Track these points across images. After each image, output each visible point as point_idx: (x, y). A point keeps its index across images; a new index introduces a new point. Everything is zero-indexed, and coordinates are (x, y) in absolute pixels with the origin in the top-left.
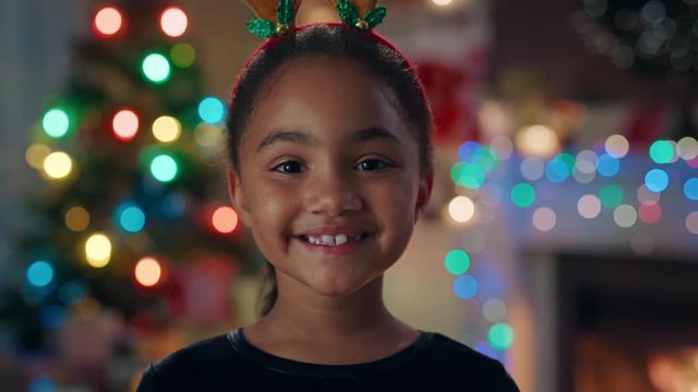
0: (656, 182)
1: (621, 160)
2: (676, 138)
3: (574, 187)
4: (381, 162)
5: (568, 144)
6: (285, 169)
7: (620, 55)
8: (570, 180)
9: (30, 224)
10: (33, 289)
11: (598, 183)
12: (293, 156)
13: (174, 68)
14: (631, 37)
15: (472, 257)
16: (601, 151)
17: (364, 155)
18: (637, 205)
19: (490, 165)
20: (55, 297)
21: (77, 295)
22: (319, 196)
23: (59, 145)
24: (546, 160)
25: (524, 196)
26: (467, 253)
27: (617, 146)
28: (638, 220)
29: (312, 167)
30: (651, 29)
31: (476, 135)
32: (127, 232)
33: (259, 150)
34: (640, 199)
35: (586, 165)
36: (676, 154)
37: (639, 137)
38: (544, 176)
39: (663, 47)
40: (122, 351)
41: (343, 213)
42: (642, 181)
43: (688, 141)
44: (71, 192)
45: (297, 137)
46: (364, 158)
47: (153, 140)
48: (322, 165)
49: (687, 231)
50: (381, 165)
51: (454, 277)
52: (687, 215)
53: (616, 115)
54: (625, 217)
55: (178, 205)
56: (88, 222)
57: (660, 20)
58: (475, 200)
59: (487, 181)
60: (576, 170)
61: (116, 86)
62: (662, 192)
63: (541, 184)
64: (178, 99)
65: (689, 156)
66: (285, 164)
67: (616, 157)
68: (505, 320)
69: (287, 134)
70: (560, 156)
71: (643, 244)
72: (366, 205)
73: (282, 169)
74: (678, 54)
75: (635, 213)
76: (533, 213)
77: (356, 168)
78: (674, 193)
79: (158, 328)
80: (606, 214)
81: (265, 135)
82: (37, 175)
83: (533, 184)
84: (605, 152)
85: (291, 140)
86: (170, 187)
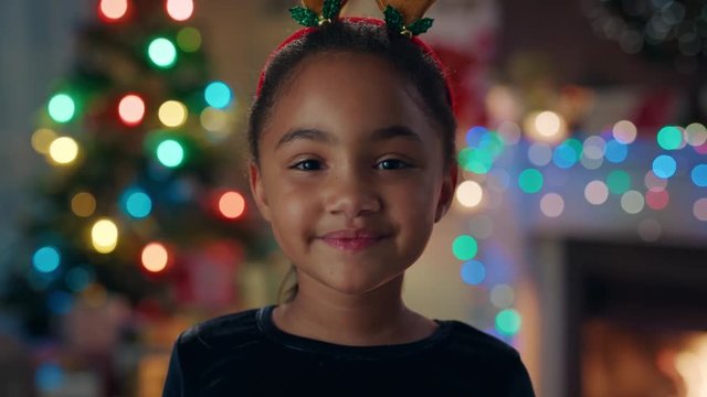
0: (664, 168)
1: (628, 145)
2: (684, 124)
3: (581, 173)
4: (403, 162)
5: (576, 129)
6: (305, 167)
7: (628, 39)
8: (578, 166)
9: (35, 209)
10: (40, 275)
11: (605, 170)
12: (313, 154)
13: (180, 53)
14: (639, 22)
15: (480, 243)
16: (609, 137)
17: (384, 155)
18: (644, 191)
19: (497, 150)
20: (61, 283)
21: (84, 281)
22: (338, 195)
23: (64, 130)
24: (554, 146)
25: (531, 182)
26: (475, 238)
27: (625, 132)
28: (646, 206)
29: (332, 165)
30: (660, 14)
31: (483, 120)
32: (133, 217)
33: (277, 147)
34: (647, 185)
35: (593, 150)
36: (683, 140)
37: (648, 123)
38: (552, 162)
39: (672, 31)
40: (129, 337)
41: (361, 213)
42: (650, 168)
43: (696, 127)
44: (77, 177)
45: (316, 135)
46: (384, 158)
47: (160, 125)
48: (341, 164)
49: (695, 218)
50: (401, 165)
51: (462, 262)
52: (694, 201)
53: (624, 100)
54: (633, 203)
55: (185, 190)
56: (94, 208)
57: (669, 4)
58: (483, 185)
59: (495, 167)
60: (584, 155)
61: (123, 71)
62: (669, 179)
63: (548, 169)
64: (185, 84)
65: (697, 142)
66: (304, 163)
67: (625, 143)
68: (512, 307)
69: (306, 131)
70: (568, 141)
71: (651, 230)
72: (383, 206)
73: (301, 166)
74: (687, 38)
75: (642, 199)
76: (541, 198)
77: (376, 167)
78: (681, 180)
79: (165, 314)
80: (614, 200)
81: (285, 132)
82: (43, 160)
83: (541, 169)
84: (613, 138)
85: (311, 138)
86: (177, 173)
